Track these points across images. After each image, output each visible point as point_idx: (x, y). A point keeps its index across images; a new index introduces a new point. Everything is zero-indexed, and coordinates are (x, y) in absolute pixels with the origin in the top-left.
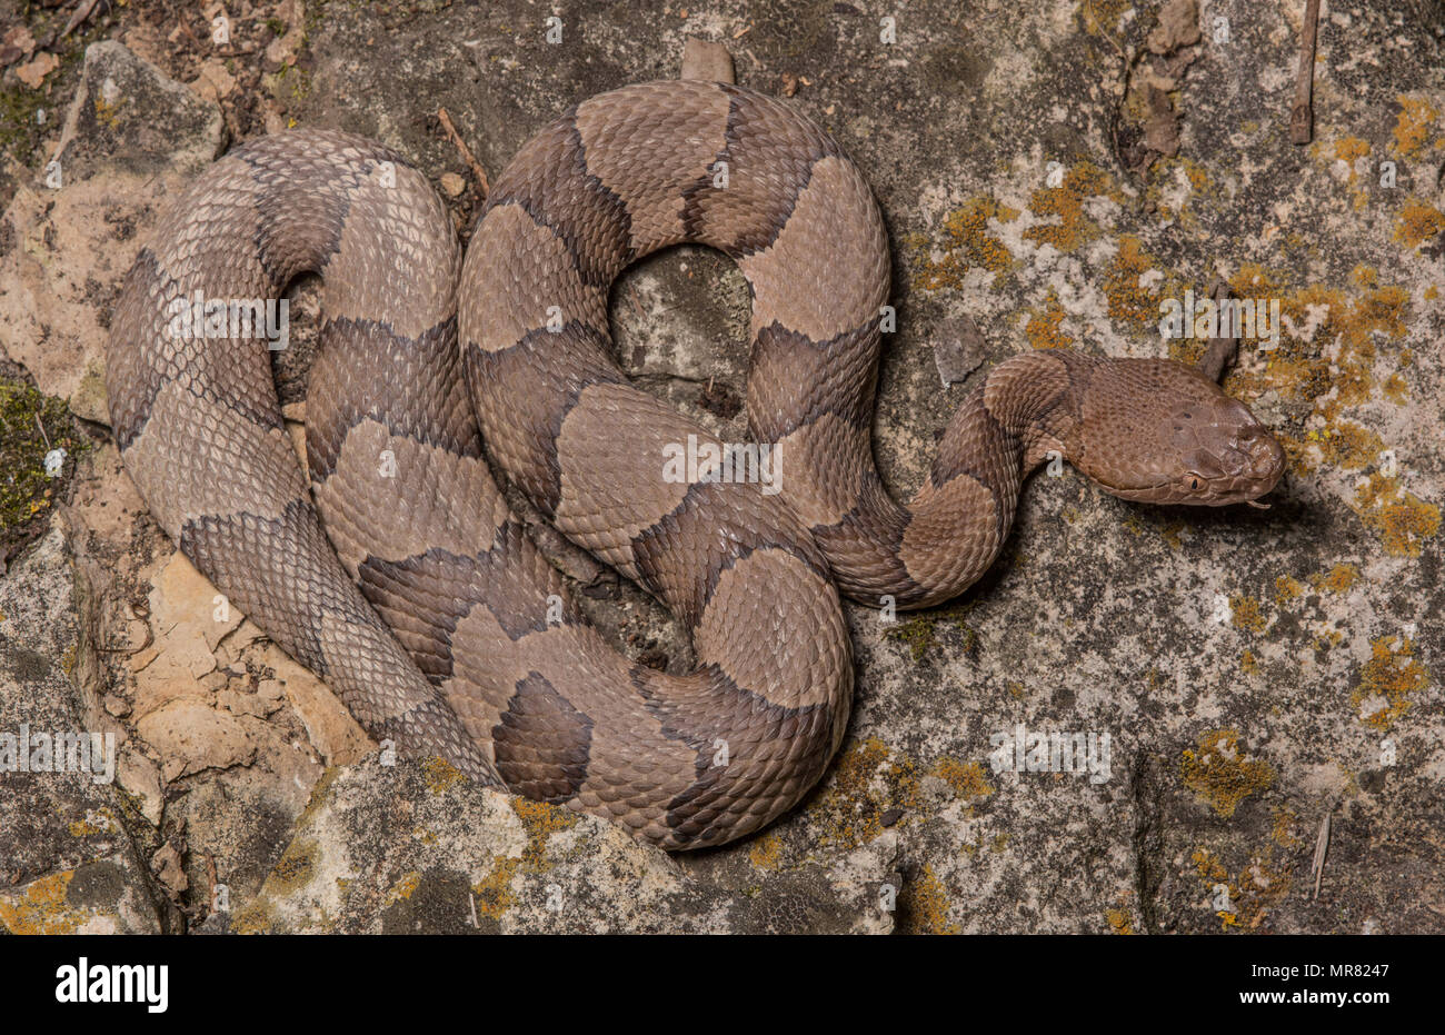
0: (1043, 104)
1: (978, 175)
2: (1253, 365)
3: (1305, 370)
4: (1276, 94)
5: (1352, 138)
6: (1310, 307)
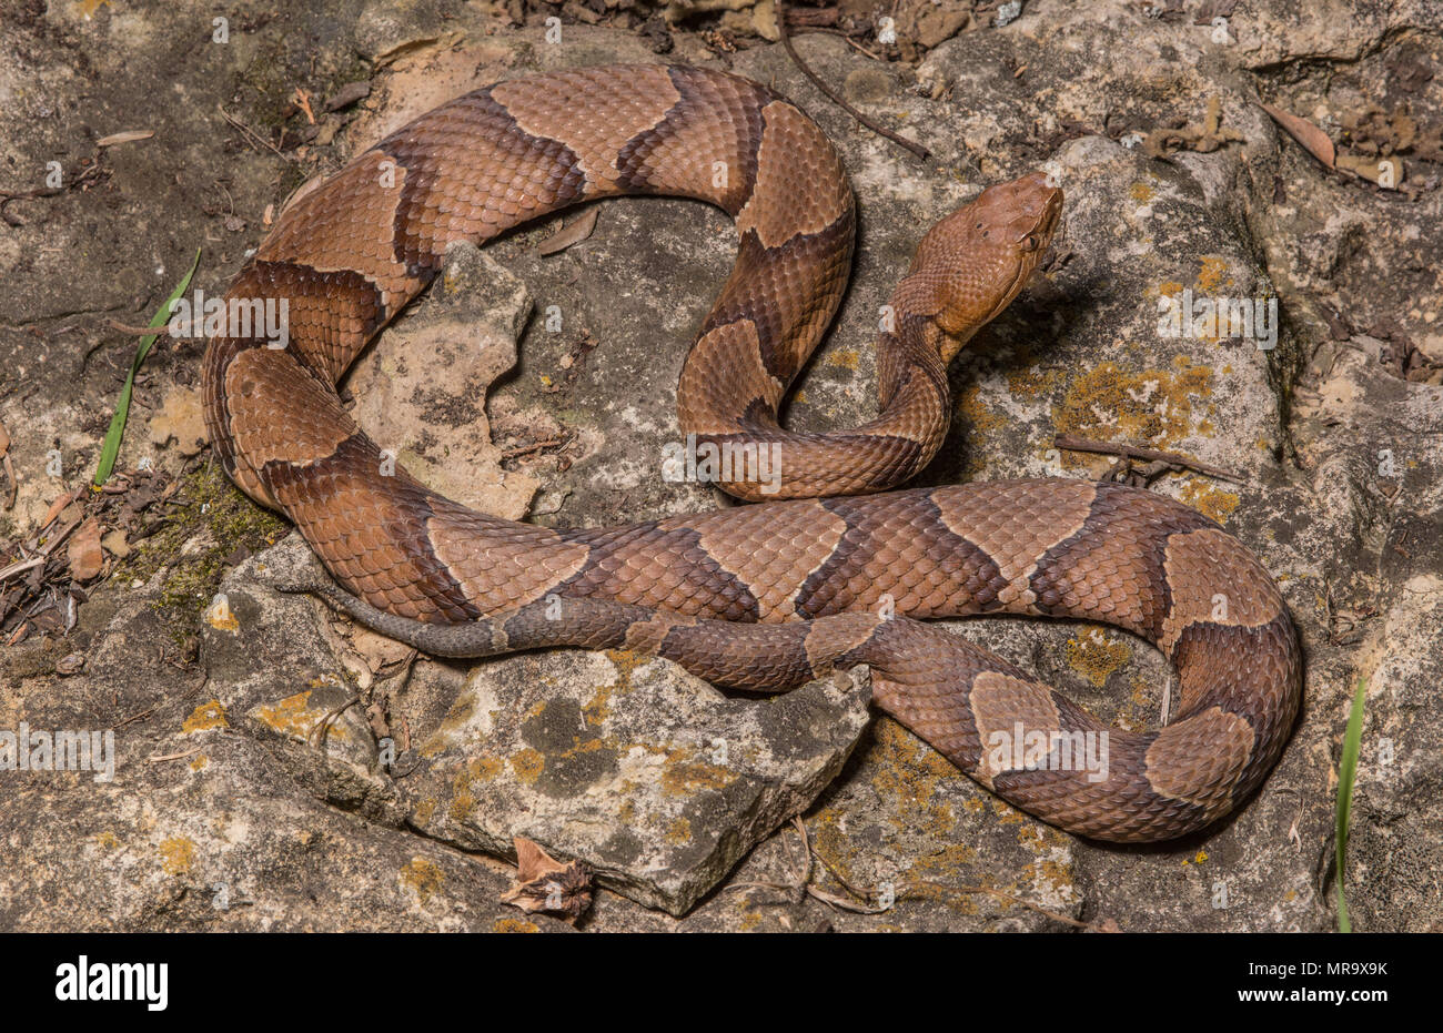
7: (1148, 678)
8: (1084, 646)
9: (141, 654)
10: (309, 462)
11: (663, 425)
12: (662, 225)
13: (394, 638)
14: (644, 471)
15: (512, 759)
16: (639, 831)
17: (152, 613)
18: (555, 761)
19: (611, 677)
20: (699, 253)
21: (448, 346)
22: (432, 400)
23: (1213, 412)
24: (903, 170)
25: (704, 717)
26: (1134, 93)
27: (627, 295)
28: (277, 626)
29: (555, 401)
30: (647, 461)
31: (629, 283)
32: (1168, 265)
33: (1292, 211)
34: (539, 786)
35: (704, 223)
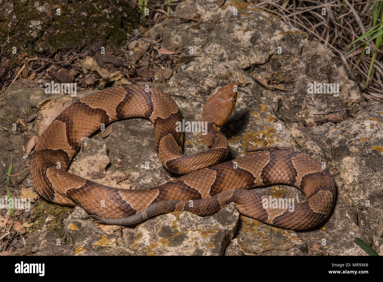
2: (254, 144)
3: (263, 142)
7: (292, 195)
8: (274, 191)
9: (52, 243)
10: (81, 186)
12: (130, 125)
13: (114, 225)
14: (152, 178)
15: (160, 241)
16: (201, 248)
17: (49, 234)
18: (171, 239)
19: (175, 218)
20: (142, 129)
21: (91, 161)
22: (93, 174)
23: (278, 136)
24: (181, 102)
25: (201, 222)
26: (222, 78)
27: (130, 141)
28: (87, 226)
29: (121, 169)
30: (152, 176)
31: (130, 138)
32: (252, 109)
33: (265, 98)
34: (170, 245)
35: (139, 123)
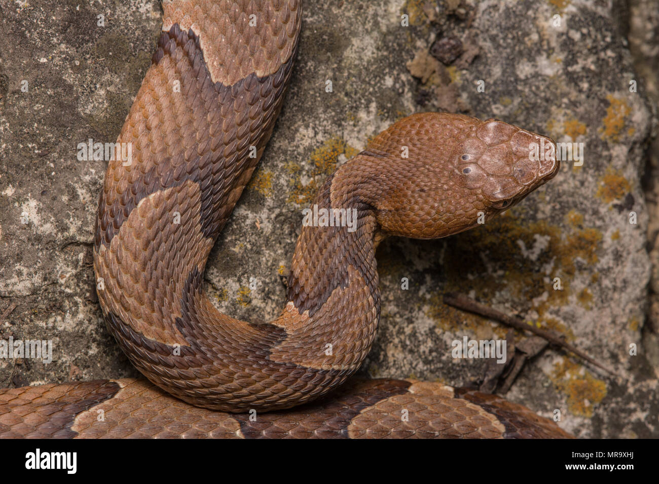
0: (379, 75)
1: (334, 122)
2: (495, 271)
3: (529, 280)
4: (526, 81)
5: (575, 121)
6: (537, 236)
11: (64, 228)
23: (595, 280)
27: (43, 60)
30: (43, 268)
32: (574, 95)
